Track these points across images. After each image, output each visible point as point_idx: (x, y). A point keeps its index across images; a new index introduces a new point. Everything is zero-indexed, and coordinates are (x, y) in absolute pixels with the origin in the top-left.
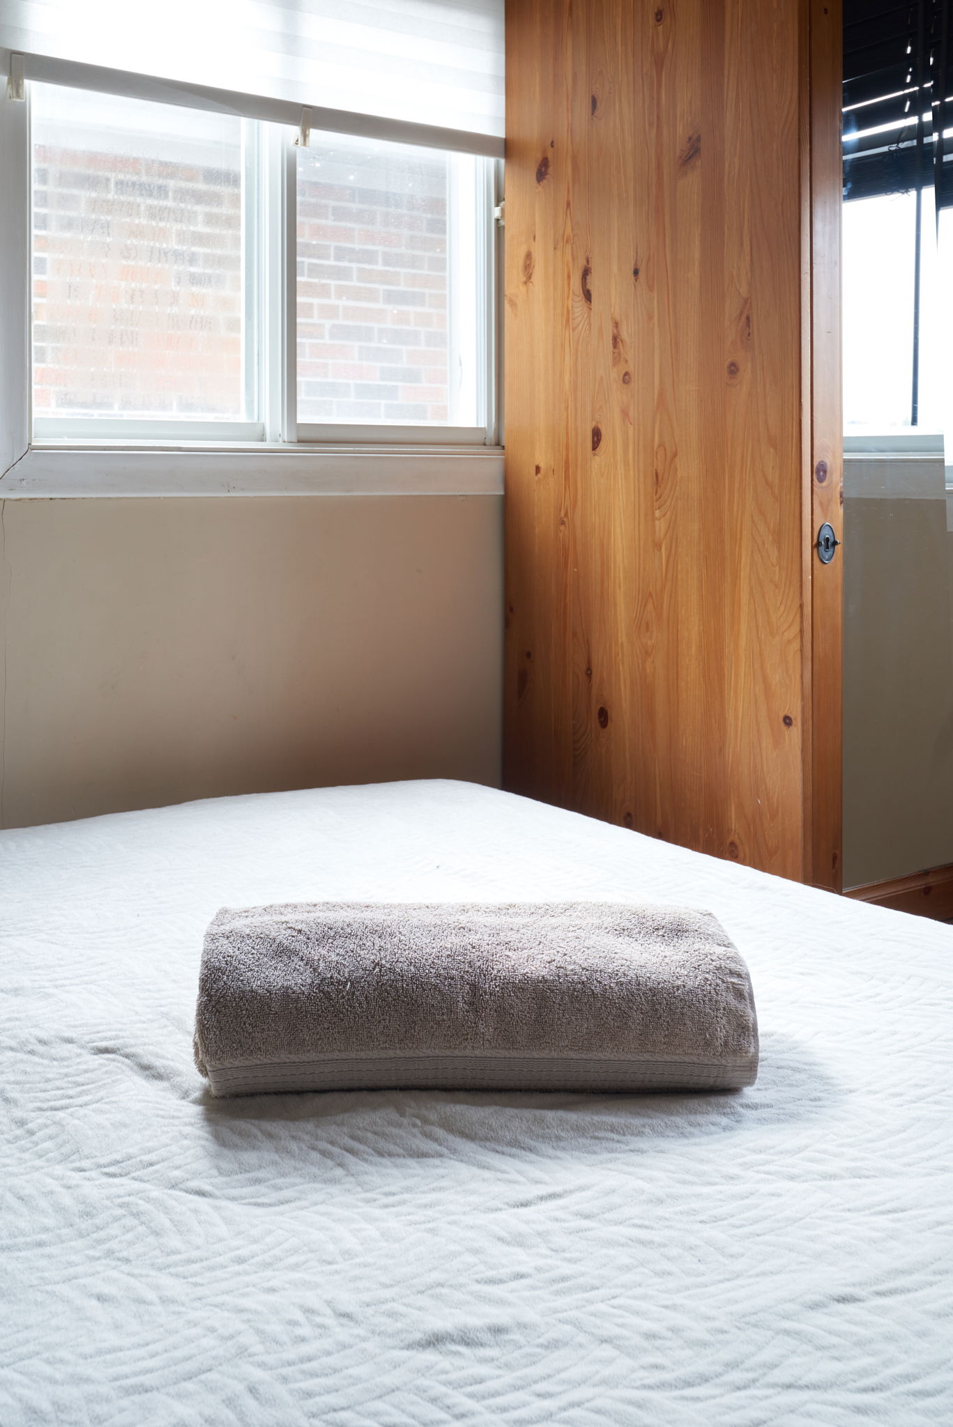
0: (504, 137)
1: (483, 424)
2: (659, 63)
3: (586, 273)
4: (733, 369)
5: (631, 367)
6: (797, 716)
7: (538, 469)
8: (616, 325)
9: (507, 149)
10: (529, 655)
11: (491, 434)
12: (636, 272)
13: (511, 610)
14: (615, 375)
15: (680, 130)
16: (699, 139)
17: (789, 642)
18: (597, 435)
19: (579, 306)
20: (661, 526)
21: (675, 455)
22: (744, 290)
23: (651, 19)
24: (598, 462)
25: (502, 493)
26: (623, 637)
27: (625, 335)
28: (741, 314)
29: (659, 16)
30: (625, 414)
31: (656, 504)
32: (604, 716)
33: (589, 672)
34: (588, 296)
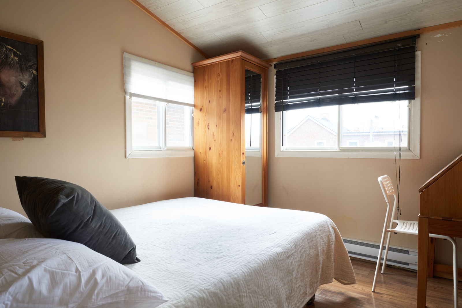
0: (194, 104)
1: (190, 146)
2: (220, 97)
3: (208, 125)
4: (231, 140)
5: (216, 139)
6: (240, 185)
7: (200, 153)
8: (213, 133)
9: (194, 106)
10: (199, 180)
11: (192, 148)
12: (216, 126)
13: (196, 173)
14: (213, 140)
15: (223, 107)
16: (226, 109)
17: (239, 176)
18: (210, 148)
19: (207, 130)
20: (220, 161)
21: (223, 151)
22: (233, 130)
23: (219, 91)
24: (210, 152)
25: (194, 156)
26: (214, 176)
27: (215, 134)
28: (232, 133)
29: (220, 91)
30: (215, 145)
31: (220, 159)
32: (211, 187)
33: (209, 181)
34: (209, 129)
